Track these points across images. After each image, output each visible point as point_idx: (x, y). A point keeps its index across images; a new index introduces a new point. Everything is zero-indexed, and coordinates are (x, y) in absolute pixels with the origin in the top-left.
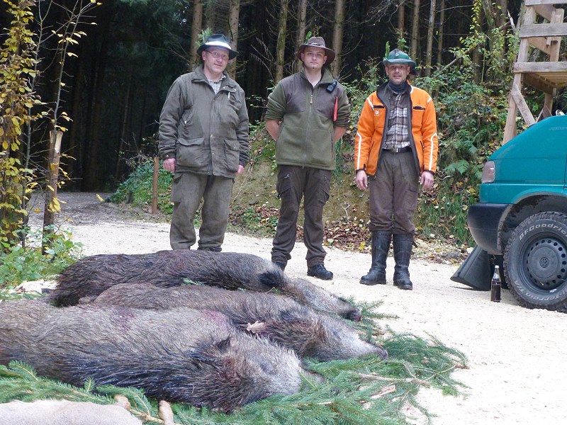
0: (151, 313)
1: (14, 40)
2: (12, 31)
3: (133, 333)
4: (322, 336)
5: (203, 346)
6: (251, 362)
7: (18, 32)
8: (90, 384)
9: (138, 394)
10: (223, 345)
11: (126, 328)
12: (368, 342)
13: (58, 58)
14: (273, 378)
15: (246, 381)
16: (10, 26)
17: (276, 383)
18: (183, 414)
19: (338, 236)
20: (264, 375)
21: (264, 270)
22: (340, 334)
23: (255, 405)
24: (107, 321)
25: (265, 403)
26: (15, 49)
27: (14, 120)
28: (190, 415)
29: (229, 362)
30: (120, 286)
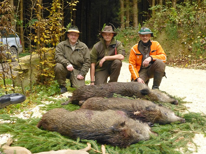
0: (99, 113)
1: (54, 7)
2: (53, 5)
3: (93, 121)
4: (161, 115)
5: (115, 125)
6: (132, 130)
7: (55, 5)
8: (78, 140)
9: (94, 142)
10: (123, 124)
11: (90, 119)
12: (178, 116)
13: (70, 11)
14: (140, 135)
15: (131, 137)
16: (52, 3)
17: (142, 136)
18: (109, 149)
19: (177, 62)
20: (137, 134)
21: (142, 89)
22: (167, 114)
23: (133, 145)
24: (84, 117)
25: (137, 145)
26: (54, 11)
27: (56, 35)
28: (111, 150)
29: (125, 130)
30: (91, 99)
